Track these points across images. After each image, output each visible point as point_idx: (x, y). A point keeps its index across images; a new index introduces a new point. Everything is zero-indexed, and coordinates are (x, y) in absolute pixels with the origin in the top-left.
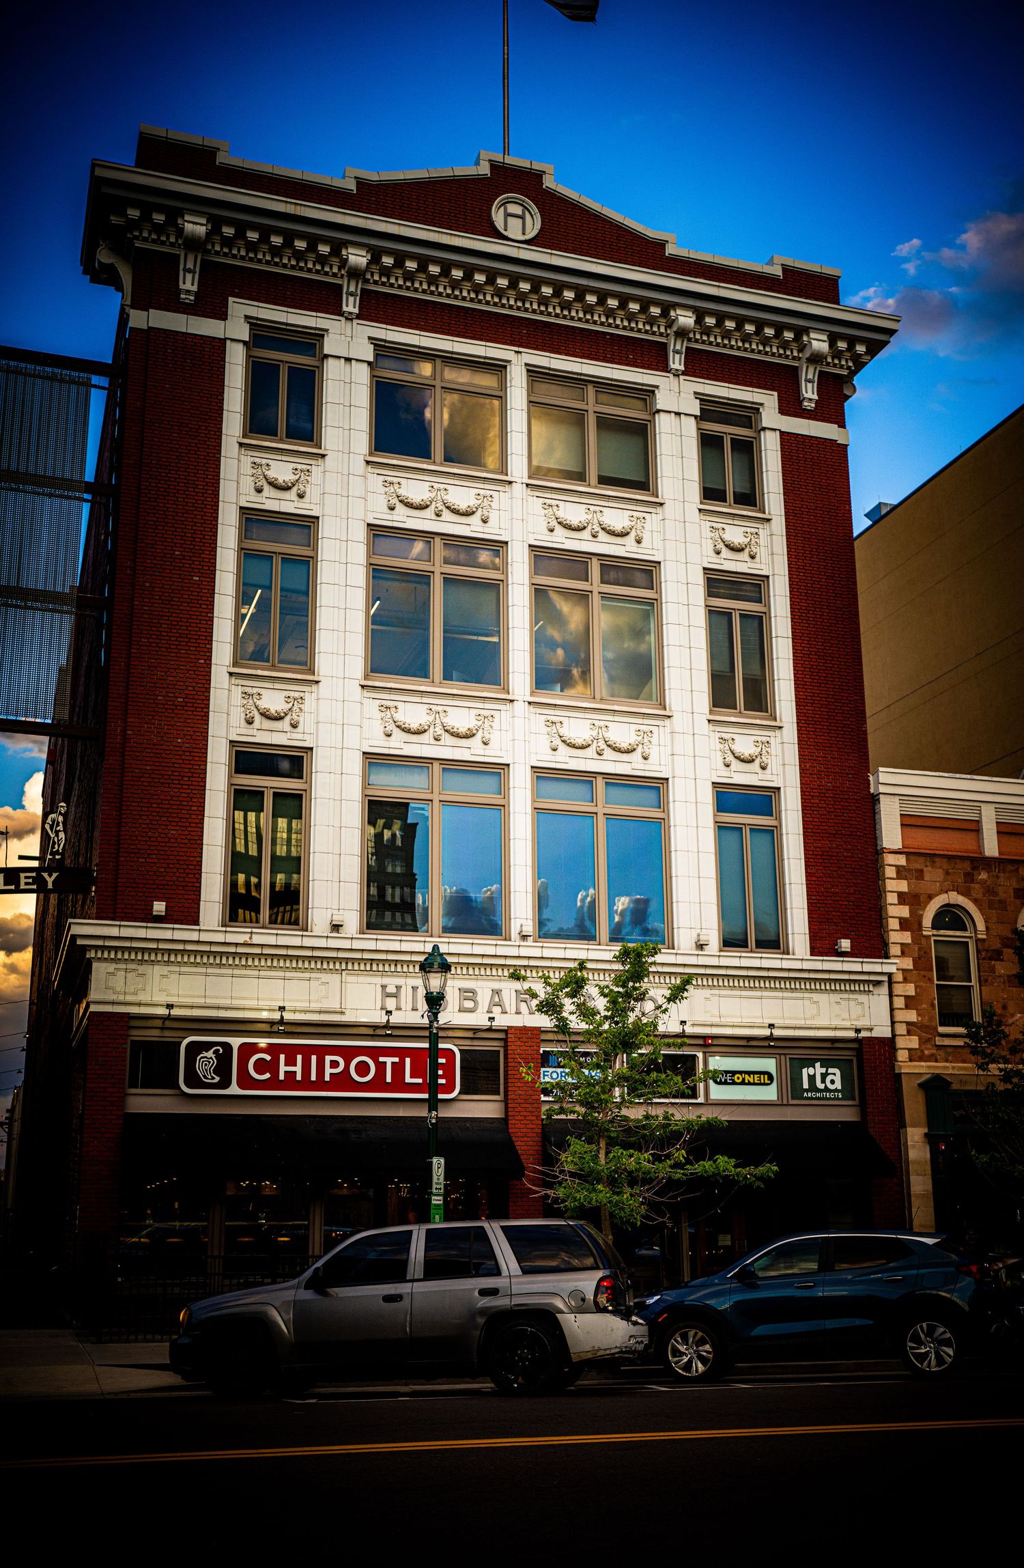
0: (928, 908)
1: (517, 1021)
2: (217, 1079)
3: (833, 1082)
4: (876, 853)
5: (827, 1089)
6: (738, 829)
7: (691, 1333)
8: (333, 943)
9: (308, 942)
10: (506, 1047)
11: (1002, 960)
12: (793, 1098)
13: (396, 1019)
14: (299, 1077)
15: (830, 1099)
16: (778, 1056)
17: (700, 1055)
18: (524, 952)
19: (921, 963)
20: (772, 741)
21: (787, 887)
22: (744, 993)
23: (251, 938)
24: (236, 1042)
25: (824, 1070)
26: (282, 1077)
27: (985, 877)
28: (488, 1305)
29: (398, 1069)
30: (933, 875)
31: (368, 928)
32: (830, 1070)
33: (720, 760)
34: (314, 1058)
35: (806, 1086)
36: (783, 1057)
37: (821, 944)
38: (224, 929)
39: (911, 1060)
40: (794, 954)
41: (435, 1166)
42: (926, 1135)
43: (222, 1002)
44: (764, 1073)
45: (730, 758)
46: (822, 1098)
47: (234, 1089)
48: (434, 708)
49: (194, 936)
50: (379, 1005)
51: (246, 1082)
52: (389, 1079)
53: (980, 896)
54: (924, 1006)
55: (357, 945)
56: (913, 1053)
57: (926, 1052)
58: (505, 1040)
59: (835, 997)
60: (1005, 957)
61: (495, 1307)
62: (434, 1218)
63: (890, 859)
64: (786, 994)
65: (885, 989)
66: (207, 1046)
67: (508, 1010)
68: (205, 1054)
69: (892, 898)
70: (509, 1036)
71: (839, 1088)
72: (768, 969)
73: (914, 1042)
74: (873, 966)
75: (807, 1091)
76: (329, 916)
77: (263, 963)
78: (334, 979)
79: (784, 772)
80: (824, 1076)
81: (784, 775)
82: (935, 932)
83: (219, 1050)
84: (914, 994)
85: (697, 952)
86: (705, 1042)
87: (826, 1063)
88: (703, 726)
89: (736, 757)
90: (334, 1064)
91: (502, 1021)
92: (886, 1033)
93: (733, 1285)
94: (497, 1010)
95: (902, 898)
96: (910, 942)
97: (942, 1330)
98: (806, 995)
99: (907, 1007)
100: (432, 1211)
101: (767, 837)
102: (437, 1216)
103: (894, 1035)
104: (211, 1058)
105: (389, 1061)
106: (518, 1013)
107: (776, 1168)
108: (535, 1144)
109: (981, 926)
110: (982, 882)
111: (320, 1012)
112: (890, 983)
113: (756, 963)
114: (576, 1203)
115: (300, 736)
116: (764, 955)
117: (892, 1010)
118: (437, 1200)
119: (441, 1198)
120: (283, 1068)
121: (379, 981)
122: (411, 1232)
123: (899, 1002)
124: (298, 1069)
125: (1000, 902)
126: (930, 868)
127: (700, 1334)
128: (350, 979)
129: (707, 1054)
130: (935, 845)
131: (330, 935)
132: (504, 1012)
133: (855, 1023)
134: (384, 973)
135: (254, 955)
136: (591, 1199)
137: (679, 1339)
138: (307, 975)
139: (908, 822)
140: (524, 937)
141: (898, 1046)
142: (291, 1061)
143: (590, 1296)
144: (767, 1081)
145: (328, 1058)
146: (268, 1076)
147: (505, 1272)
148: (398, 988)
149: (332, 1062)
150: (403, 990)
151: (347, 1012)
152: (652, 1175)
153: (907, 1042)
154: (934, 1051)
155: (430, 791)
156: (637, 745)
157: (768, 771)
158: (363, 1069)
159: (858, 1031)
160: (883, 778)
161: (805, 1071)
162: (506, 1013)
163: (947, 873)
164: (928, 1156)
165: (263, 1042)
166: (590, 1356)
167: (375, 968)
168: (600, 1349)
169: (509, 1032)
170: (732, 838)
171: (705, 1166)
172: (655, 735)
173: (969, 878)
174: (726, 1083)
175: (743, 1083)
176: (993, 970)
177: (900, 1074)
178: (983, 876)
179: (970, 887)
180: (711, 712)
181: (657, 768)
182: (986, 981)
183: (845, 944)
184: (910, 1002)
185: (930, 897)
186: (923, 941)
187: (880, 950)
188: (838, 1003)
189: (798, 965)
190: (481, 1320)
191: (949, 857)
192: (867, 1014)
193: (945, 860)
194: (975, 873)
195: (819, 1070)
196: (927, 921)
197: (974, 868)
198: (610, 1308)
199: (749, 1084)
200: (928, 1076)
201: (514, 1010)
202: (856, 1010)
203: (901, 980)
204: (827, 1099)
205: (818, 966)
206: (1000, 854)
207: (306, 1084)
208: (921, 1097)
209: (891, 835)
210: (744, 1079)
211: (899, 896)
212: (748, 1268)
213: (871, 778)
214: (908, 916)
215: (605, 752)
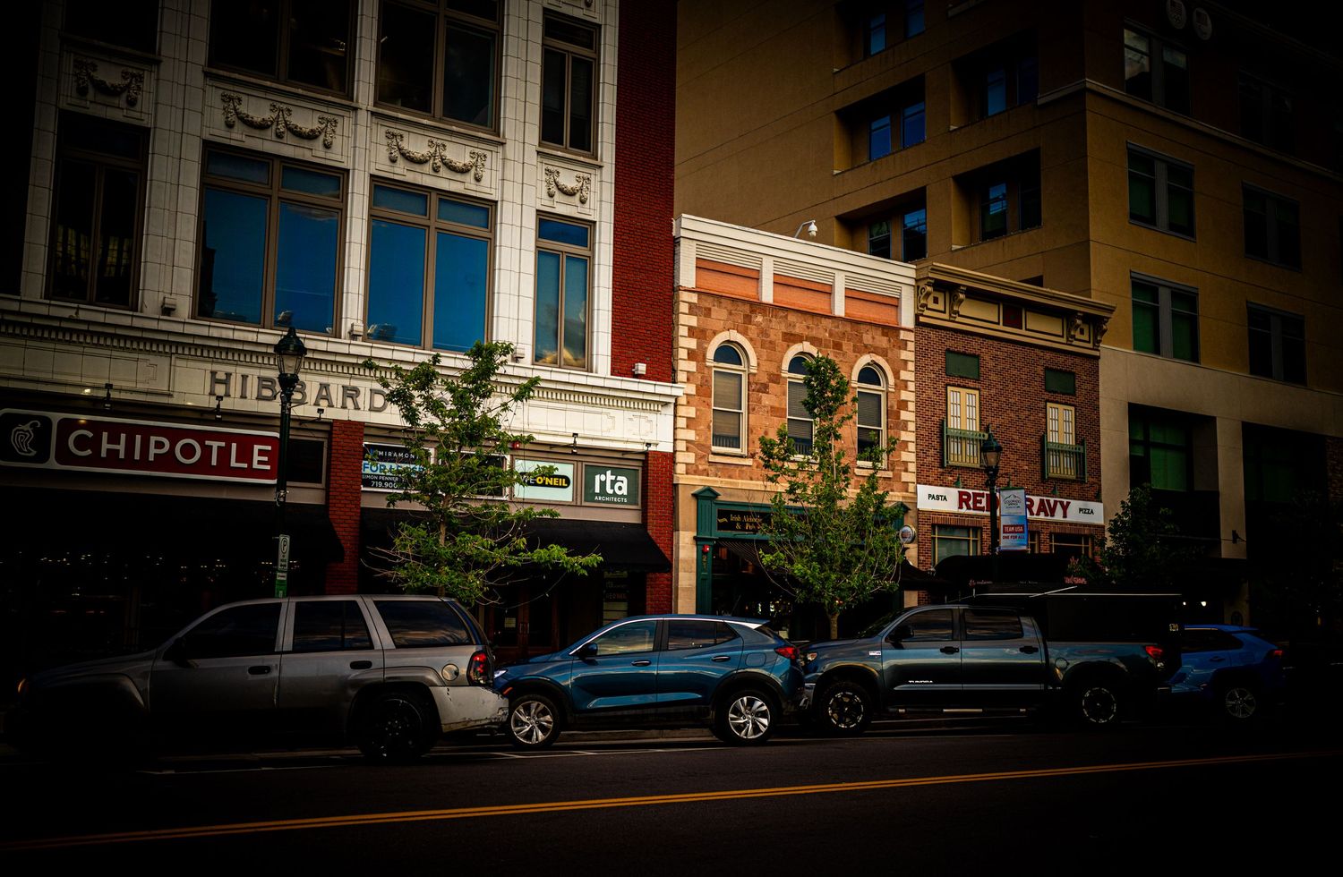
0: (711, 343)
1: (342, 415)
2: (34, 453)
3: (620, 488)
4: (670, 289)
5: (615, 494)
6: (555, 256)
7: (534, 705)
8: (164, 326)
9: (137, 323)
10: (330, 439)
11: (768, 393)
12: (585, 501)
13: (226, 404)
14: (122, 456)
15: (617, 503)
16: (575, 463)
17: (508, 457)
18: (354, 350)
19: (703, 390)
20: (592, 178)
21: (596, 312)
22: (551, 404)
23: (77, 313)
24: (56, 417)
25: (613, 478)
26: (104, 454)
27: (761, 320)
28: (360, 677)
29: (224, 454)
30: (719, 314)
31: (199, 315)
32: (619, 478)
33: (545, 190)
34: (138, 437)
35: (597, 490)
36: (580, 464)
37: (621, 367)
38: (48, 302)
39: (687, 473)
40: (596, 373)
41: (281, 543)
42: (695, 538)
43: (43, 376)
44: (562, 477)
45: (554, 189)
46: (611, 501)
47: (53, 464)
48: (278, 105)
49: (14, 306)
50: (208, 390)
51: (64, 456)
52: (214, 463)
53: (754, 336)
54: (702, 427)
55: (189, 330)
56: (690, 467)
57: (700, 467)
58: (330, 433)
59: (629, 414)
60: (770, 390)
61: (366, 680)
62: (278, 593)
63: (684, 296)
64: (587, 408)
65: (670, 410)
66: (24, 419)
67: (334, 404)
68: (22, 427)
69: (683, 331)
70: (334, 428)
71: (626, 493)
72: (575, 384)
73: (691, 458)
74: (663, 388)
75: (598, 495)
76: (161, 299)
77: (88, 340)
78: (163, 362)
79: (601, 208)
80: (613, 483)
81: (601, 211)
82: (716, 364)
83: (37, 424)
84: (694, 416)
85: (513, 364)
86: (513, 445)
87: (616, 472)
88: (532, 157)
89: (559, 189)
90: (159, 445)
91: (330, 414)
92: (668, 448)
93: (574, 662)
94: (324, 404)
95: (692, 332)
96: (695, 370)
97: (759, 703)
98: (604, 410)
99: (688, 427)
100: (277, 587)
101: (581, 266)
102: (281, 592)
103: (675, 451)
104: (28, 431)
105: (215, 445)
106: (344, 407)
107: (601, 558)
108: (352, 530)
109: (754, 362)
110: (758, 325)
111: (147, 393)
112: (676, 405)
113: (565, 378)
114: (419, 584)
115: (137, 115)
116: (572, 372)
117: (675, 429)
118: (281, 577)
119: (285, 574)
120: (105, 446)
121: (209, 367)
122: (280, 605)
123: (682, 423)
124: (121, 447)
125: (770, 342)
126: (716, 308)
127: (542, 706)
128: (179, 363)
129: (515, 457)
130: (721, 288)
131: (162, 317)
132: (331, 406)
133: (645, 438)
134: (214, 361)
135: (79, 332)
136: (434, 581)
137: (522, 710)
138: (135, 356)
139: (702, 266)
140: (353, 336)
141: (677, 460)
142: (114, 439)
143: (463, 671)
144: (564, 485)
145: (153, 439)
146: (89, 452)
147: (377, 645)
148: (228, 375)
149: (156, 442)
150: (233, 378)
151: (175, 395)
152: (490, 560)
153: (684, 458)
154: (706, 467)
155: (269, 187)
156: (471, 166)
157: (587, 205)
158: (188, 450)
159: (648, 445)
160: (685, 223)
161: (597, 477)
162: (333, 406)
163: (730, 314)
164: (695, 555)
165: (83, 419)
166: (460, 727)
167: (205, 354)
168: (470, 721)
169: (335, 424)
170: (551, 262)
171: (540, 554)
172: (488, 159)
173: (748, 319)
174: (529, 484)
175: (544, 485)
176: (759, 401)
177: (677, 485)
178: (759, 319)
179: (747, 327)
180: (540, 145)
181: (488, 191)
182: (754, 409)
183: (642, 368)
184: (691, 423)
185: (715, 333)
186: (706, 371)
187: (669, 375)
188: (630, 419)
189: (600, 383)
190: (352, 693)
191: (733, 300)
192: (655, 431)
193: (729, 302)
194: (753, 315)
195: (609, 477)
196: (710, 354)
197: (752, 311)
198: (482, 682)
199: (549, 486)
200: (700, 488)
201: (340, 405)
202: (645, 426)
203: (685, 403)
204: (614, 503)
205: (618, 385)
206: (774, 301)
207: (129, 462)
208: (693, 504)
209: (687, 275)
210: (544, 481)
211: (689, 330)
212: (590, 647)
213: (674, 223)
214: (695, 348)
215: (441, 170)
